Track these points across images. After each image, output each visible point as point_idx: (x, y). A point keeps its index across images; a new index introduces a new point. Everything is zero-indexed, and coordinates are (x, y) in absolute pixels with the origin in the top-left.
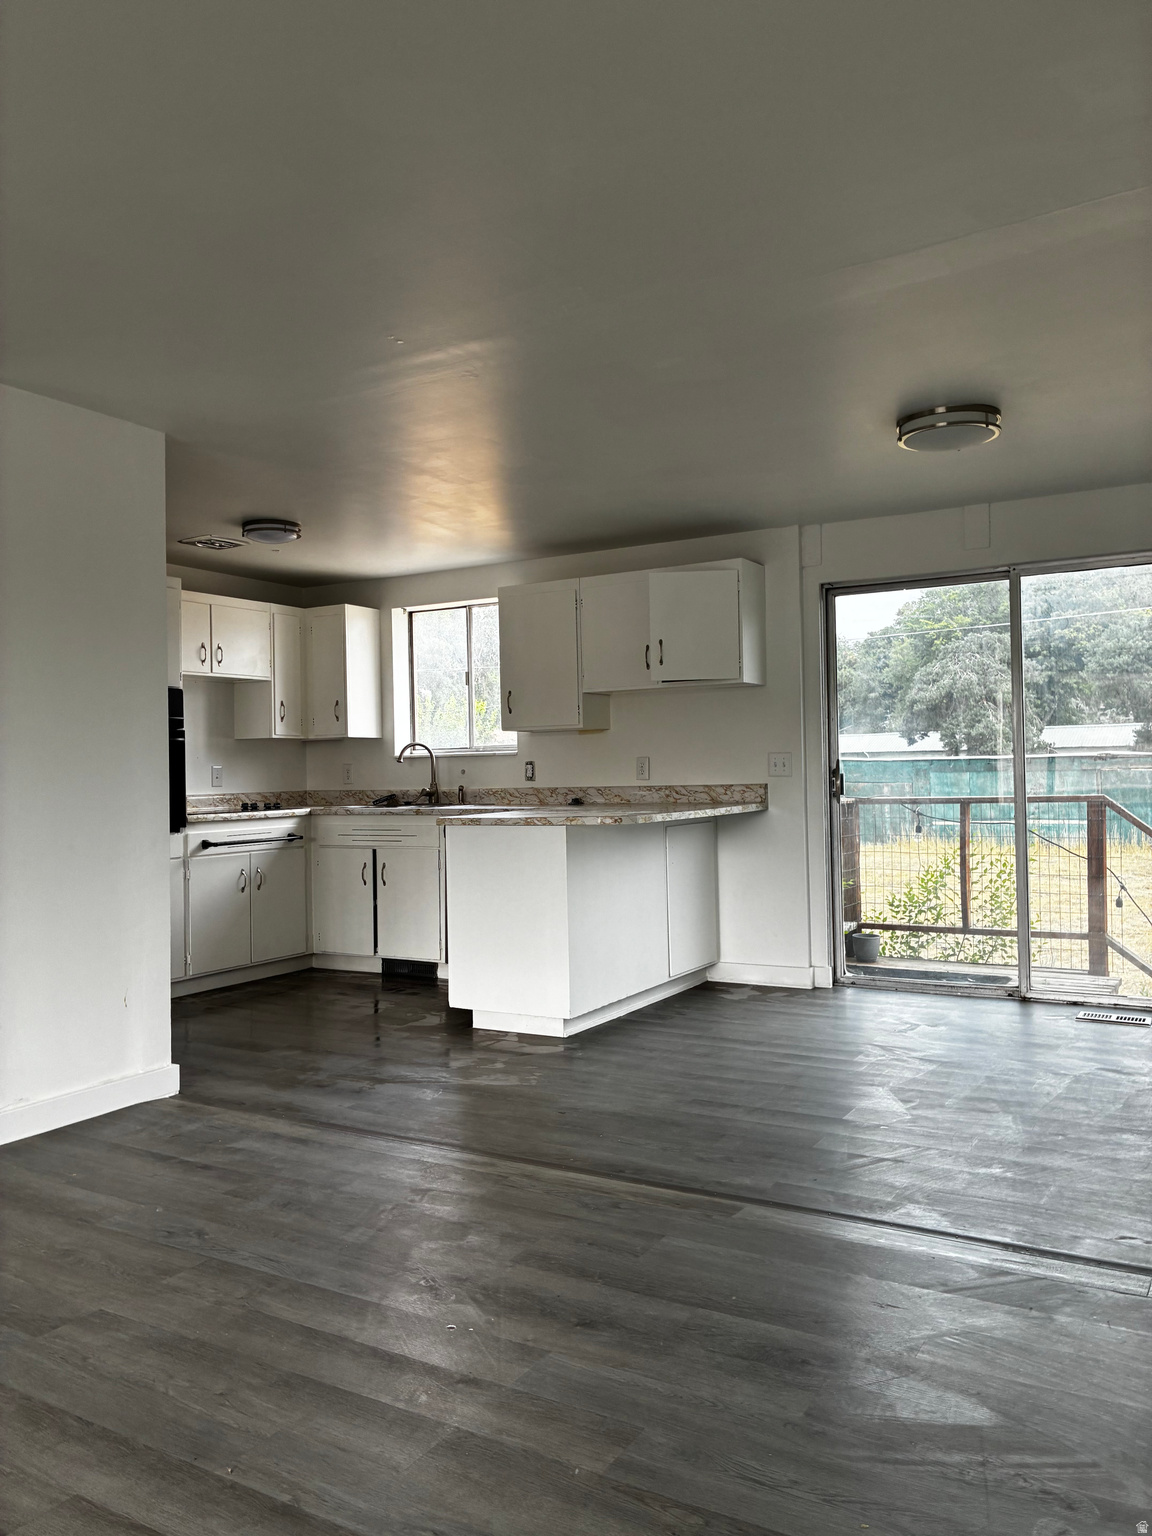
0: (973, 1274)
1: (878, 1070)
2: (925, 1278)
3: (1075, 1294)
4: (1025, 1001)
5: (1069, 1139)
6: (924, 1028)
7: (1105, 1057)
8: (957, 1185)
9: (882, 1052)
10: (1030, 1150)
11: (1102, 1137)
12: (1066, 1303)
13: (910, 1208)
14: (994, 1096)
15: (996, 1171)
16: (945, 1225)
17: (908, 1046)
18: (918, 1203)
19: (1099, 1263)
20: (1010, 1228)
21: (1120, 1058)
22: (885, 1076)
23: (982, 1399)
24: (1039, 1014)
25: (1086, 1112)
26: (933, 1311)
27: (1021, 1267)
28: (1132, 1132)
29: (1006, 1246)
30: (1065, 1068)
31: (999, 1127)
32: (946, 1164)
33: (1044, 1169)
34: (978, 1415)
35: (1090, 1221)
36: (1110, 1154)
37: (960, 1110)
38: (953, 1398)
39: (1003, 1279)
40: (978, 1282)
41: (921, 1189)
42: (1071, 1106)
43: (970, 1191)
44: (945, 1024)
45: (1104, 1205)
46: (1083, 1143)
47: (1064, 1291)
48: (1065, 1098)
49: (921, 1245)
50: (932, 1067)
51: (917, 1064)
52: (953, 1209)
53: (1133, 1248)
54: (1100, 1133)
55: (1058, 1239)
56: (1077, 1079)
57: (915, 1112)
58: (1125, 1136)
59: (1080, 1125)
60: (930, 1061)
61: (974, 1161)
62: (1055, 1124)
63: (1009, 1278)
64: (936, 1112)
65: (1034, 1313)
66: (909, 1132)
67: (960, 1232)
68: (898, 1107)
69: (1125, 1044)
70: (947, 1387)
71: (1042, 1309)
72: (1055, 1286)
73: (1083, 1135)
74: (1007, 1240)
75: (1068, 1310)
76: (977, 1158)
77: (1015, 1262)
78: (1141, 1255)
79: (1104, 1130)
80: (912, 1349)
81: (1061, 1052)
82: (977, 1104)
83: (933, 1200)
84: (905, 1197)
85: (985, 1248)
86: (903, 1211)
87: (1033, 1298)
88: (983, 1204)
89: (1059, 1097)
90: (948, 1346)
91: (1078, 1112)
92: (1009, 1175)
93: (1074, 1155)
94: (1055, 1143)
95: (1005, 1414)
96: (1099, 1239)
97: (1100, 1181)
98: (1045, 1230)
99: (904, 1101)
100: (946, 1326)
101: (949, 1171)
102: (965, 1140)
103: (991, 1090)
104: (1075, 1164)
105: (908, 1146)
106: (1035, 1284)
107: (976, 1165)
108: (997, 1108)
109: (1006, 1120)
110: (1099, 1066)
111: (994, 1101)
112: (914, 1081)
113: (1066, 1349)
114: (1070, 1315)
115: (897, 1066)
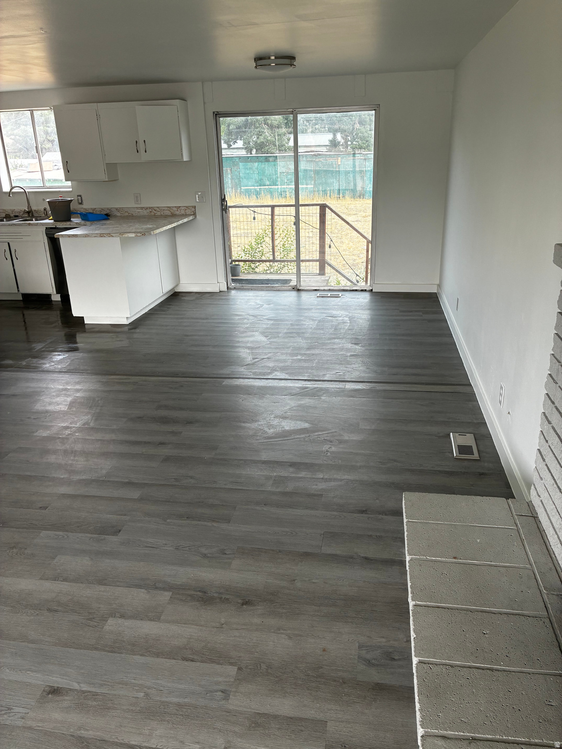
0: (298, 390)
1: (253, 325)
2: (285, 393)
3: (326, 391)
4: (299, 290)
5: (320, 343)
6: (265, 306)
7: (327, 311)
8: (288, 364)
9: (254, 318)
10: (308, 349)
11: (329, 341)
12: (324, 393)
13: (276, 373)
14: (294, 331)
15: (299, 357)
16: (287, 377)
17: (261, 314)
18: (278, 371)
19: (331, 381)
20: (306, 375)
21: (332, 311)
22: (257, 327)
23: (306, 421)
24: (304, 295)
25: (323, 333)
26: (289, 402)
27: (311, 386)
28: (338, 338)
29: (305, 380)
30: (315, 317)
31: (298, 342)
32: (284, 357)
33: (313, 354)
34: (307, 425)
35: (327, 369)
36: (331, 347)
37: (284, 338)
38: (299, 422)
39: (306, 390)
40: (300, 392)
41: (278, 367)
42: (318, 332)
43: (293, 365)
44: (272, 304)
45: (331, 363)
46: (324, 344)
47: (323, 390)
48: (316, 329)
49: (283, 384)
50: (272, 322)
51: (267, 322)
52: (289, 371)
53: (340, 375)
54: (328, 340)
55: (319, 376)
56: (319, 321)
57: (270, 340)
58: (335, 340)
59: (322, 338)
60: (271, 320)
61: (292, 355)
62: (315, 339)
63: (308, 389)
64: (277, 339)
65: (316, 398)
66: (270, 348)
67: (292, 378)
68: (264, 339)
69: (334, 305)
70: (297, 420)
71: (318, 396)
72: (321, 389)
73: (323, 341)
74: (306, 378)
75: (325, 395)
76: (293, 354)
77: (309, 385)
78: (342, 377)
79: (330, 339)
80: (285, 413)
81: (313, 311)
82: (290, 334)
83: (283, 369)
84: (274, 370)
85: (300, 382)
86: (274, 374)
87: (314, 393)
88: (297, 369)
89: (315, 329)
90: (294, 410)
91: (321, 333)
92: (303, 358)
93: (321, 349)
94: (315, 346)
95: (312, 424)
96: (331, 374)
97: (330, 356)
98: (315, 373)
99: (266, 337)
100: (293, 405)
101: (285, 359)
102: (288, 348)
103: (293, 329)
104: (321, 352)
105: (271, 353)
106: (315, 389)
107: (293, 356)
108: (296, 336)
109: (300, 340)
110: (326, 315)
111: (294, 333)
112: (267, 328)
113: (325, 406)
114: (325, 397)
115: (259, 323)
